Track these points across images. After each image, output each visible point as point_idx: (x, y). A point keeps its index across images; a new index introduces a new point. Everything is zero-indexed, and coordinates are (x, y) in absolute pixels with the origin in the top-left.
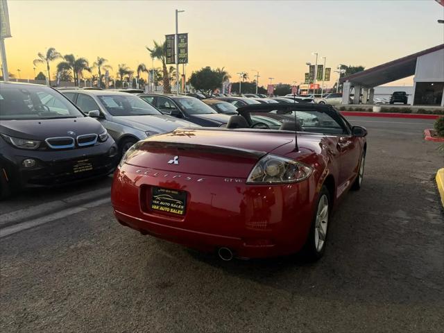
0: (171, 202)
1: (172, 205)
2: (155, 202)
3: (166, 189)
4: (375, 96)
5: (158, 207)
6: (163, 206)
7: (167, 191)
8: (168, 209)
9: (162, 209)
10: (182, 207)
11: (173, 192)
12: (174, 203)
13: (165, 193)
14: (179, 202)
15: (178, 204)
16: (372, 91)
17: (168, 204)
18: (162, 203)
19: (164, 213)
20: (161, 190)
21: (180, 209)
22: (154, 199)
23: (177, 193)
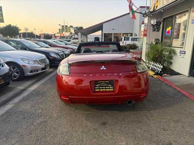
0: (105, 86)
1: (106, 87)
2: (97, 88)
3: (102, 81)
4: (88, 39)
5: (99, 90)
6: (101, 89)
7: (103, 82)
8: (105, 90)
9: (101, 90)
10: (112, 87)
11: (106, 82)
12: (107, 86)
13: (102, 83)
14: (110, 85)
15: (110, 87)
16: (87, 37)
17: (104, 87)
18: (100, 88)
19: (103, 92)
20: (99, 82)
21: (112, 88)
22: (96, 87)
23: (109, 82)
